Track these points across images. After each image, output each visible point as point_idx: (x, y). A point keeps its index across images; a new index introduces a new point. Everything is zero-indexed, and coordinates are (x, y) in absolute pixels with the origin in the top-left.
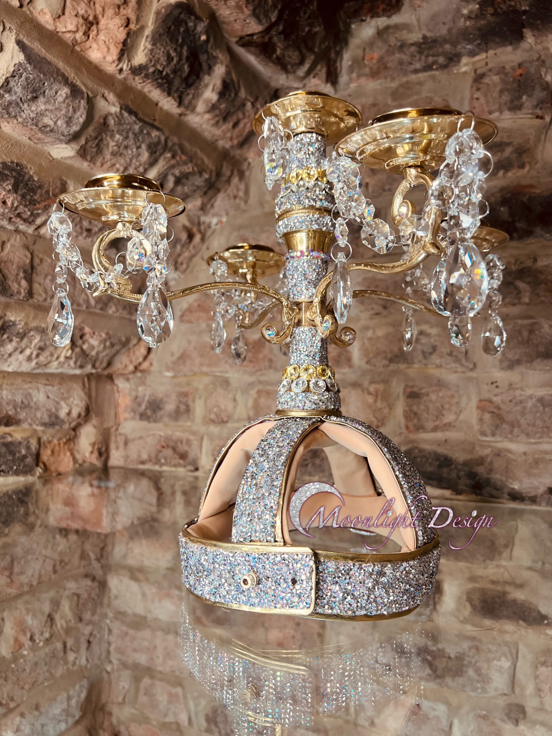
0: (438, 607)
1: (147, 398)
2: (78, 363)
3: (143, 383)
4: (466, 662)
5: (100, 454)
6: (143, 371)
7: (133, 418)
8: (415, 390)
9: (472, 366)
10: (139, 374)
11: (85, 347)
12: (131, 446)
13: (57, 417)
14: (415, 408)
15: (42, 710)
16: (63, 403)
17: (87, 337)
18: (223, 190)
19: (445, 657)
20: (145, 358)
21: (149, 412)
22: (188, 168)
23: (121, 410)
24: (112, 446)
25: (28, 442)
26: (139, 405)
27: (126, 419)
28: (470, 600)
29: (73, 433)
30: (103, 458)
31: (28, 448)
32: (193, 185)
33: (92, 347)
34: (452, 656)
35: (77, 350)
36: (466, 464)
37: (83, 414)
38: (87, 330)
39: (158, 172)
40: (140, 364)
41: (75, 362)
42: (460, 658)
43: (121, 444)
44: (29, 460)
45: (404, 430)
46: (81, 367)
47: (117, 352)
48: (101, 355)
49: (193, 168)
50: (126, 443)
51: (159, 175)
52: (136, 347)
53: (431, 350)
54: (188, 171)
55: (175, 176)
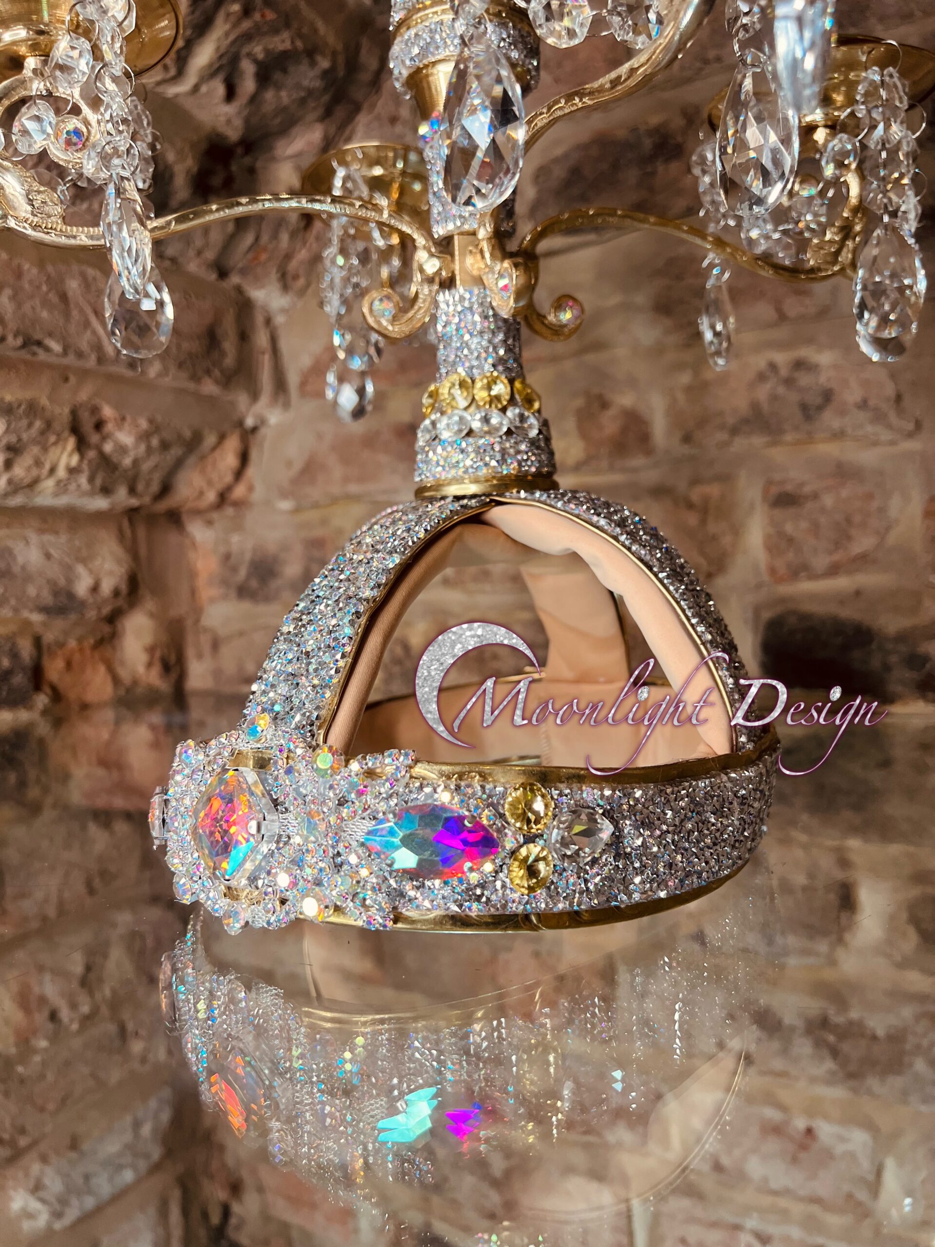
0: (847, 937)
1: (248, 556)
2: (98, 482)
3: (238, 526)
4: (908, 1047)
5: (166, 668)
6: (238, 504)
7: (225, 597)
8: (789, 488)
9: (911, 426)
10: (229, 511)
11: (108, 447)
12: (226, 651)
13: (71, 595)
14: (789, 528)
15: (86, 1146)
16: (80, 569)
17: (110, 427)
18: (366, 106)
19: (863, 1035)
20: (239, 474)
21: (254, 583)
22: (282, 42)
23: (201, 581)
24: (190, 653)
25: (14, 644)
26: (234, 570)
27: (212, 600)
28: (914, 920)
29: (106, 629)
30: (174, 676)
31: (14, 655)
32: (298, 86)
33: (123, 450)
34: (880, 1032)
35: (91, 454)
36: (902, 637)
37: (124, 588)
38: (108, 412)
39: (218, 49)
40: (229, 489)
41: (91, 480)
42: (896, 1038)
43: (207, 648)
44: (19, 679)
45: (766, 578)
46: (106, 491)
47: (179, 464)
48: (146, 466)
49: (293, 42)
50: (216, 645)
51: (221, 57)
52: (217, 453)
53: (819, 400)
54: (281, 47)
55: (256, 61)
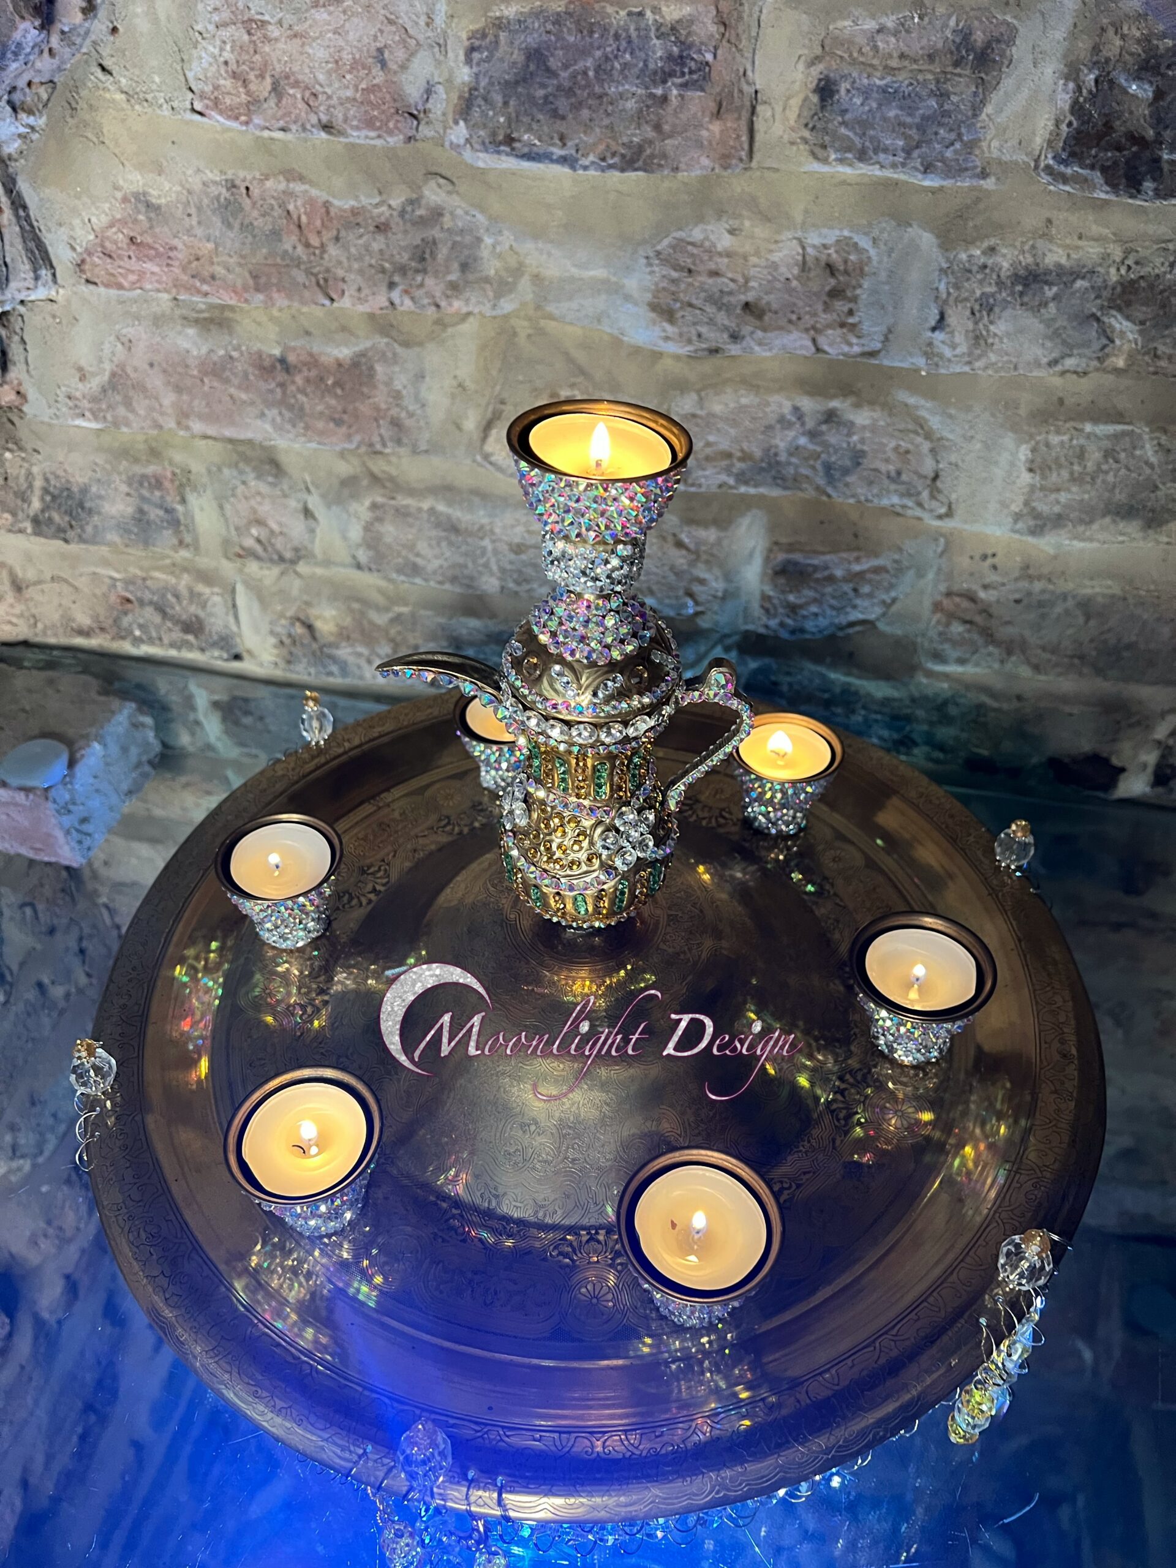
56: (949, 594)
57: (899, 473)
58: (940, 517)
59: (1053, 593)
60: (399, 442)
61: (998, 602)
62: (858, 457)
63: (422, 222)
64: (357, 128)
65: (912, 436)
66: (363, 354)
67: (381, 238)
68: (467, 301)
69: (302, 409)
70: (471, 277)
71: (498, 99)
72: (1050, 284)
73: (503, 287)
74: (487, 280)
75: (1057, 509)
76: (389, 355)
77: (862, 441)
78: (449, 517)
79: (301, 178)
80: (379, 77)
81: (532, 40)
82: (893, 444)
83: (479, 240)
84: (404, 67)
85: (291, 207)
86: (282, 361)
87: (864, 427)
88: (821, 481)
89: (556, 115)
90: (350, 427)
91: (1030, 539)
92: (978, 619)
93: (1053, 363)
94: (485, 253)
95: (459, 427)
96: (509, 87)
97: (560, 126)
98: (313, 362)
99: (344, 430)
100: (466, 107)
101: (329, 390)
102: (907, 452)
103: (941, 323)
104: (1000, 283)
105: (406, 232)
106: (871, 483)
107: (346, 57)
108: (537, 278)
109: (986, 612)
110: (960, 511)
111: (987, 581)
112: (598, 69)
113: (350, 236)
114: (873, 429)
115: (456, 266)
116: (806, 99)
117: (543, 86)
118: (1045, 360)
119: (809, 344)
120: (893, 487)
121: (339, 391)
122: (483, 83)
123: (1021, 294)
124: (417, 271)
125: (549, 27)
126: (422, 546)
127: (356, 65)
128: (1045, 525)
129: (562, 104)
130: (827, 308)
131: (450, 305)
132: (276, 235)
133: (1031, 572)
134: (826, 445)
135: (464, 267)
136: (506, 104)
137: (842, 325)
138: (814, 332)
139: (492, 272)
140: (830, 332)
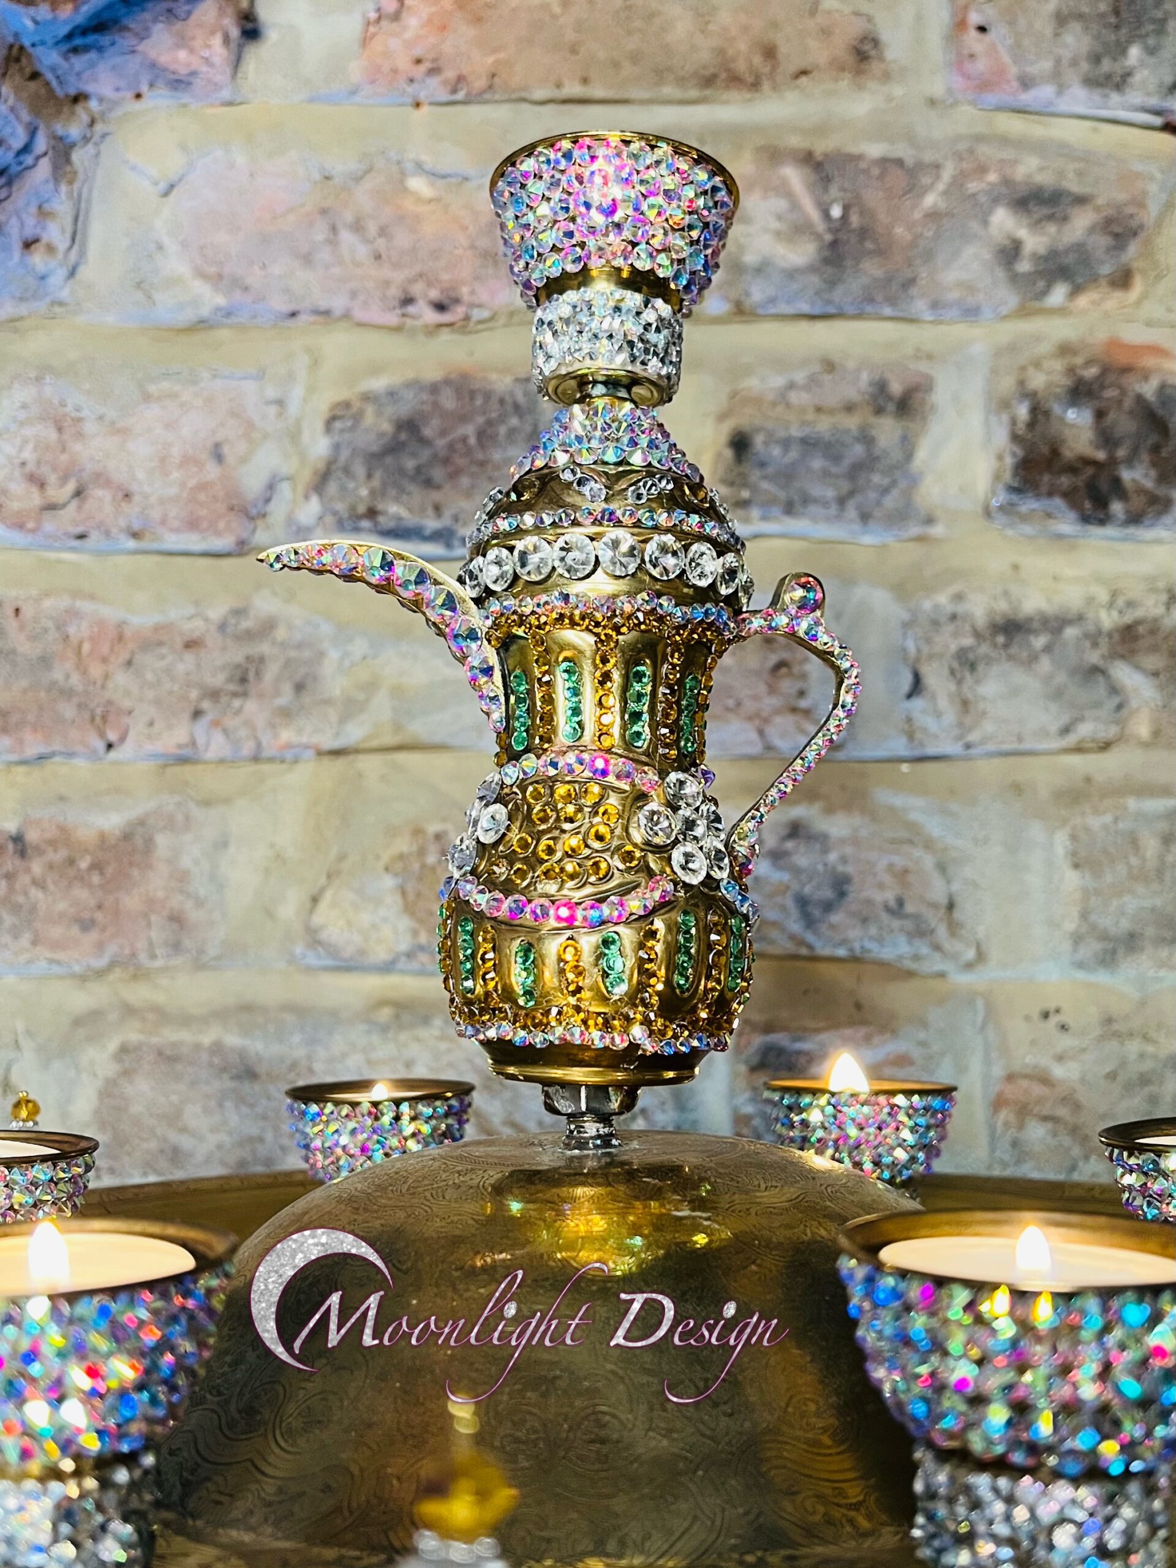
56: (1010, 1078)
57: (900, 902)
58: (969, 966)
59: (1155, 1057)
60: (176, 947)
61: (1082, 1080)
62: (841, 885)
63: (249, 636)
64: (176, 530)
65: (906, 848)
66: (142, 822)
67: (189, 658)
68: (300, 731)
69: (33, 909)
70: (306, 699)
71: (360, 470)
72: (1036, 632)
73: (351, 708)
74: (328, 702)
75: (1125, 925)
76: (180, 817)
77: (844, 860)
78: (242, 1054)
79: (92, 597)
80: (212, 471)
81: (404, 410)
82: (883, 863)
83: (321, 654)
84: (244, 460)
85: (72, 630)
86: (18, 839)
87: (842, 841)
88: (795, 926)
89: (429, 483)
90: (104, 929)
91: (1102, 977)
92: (1062, 1112)
93: (1066, 730)
94: (329, 667)
95: (270, 914)
96: (374, 459)
97: (436, 496)
98: (64, 837)
99: (94, 935)
100: (321, 481)
101: (81, 879)
102: (906, 871)
103: (917, 687)
104: (977, 634)
105: (224, 649)
106: (865, 921)
107: (176, 452)
108: (397, 692)
109: (1070, 1100)
110: (995, 954)
111: (1059, 1049)
112: (481, 435)
113: (146, 660)
114: (855, 841)
115: (287, 689)
116: (719, 455)
117: (414, 455)
118: (1054, 728)
119: (754, 736)
120: (896, 923)
121: (96, 879)
122: (345, 454)
123: (1006, 646)
124: (235, 695)
125: (425, 397)
126: (194, 1116)
127: (187, 461)
128: (1114, 952)
129: (438, 473)
130: (772, 690)
131: (276, 736)
132: (45, 661)
133: (1116, 1027)
134: (796, 871)
135: (299, 688)
136: (369, 476)
137: (794, 710)
138: (761, 722)
139: (337, 692)
140: (778, 719)
